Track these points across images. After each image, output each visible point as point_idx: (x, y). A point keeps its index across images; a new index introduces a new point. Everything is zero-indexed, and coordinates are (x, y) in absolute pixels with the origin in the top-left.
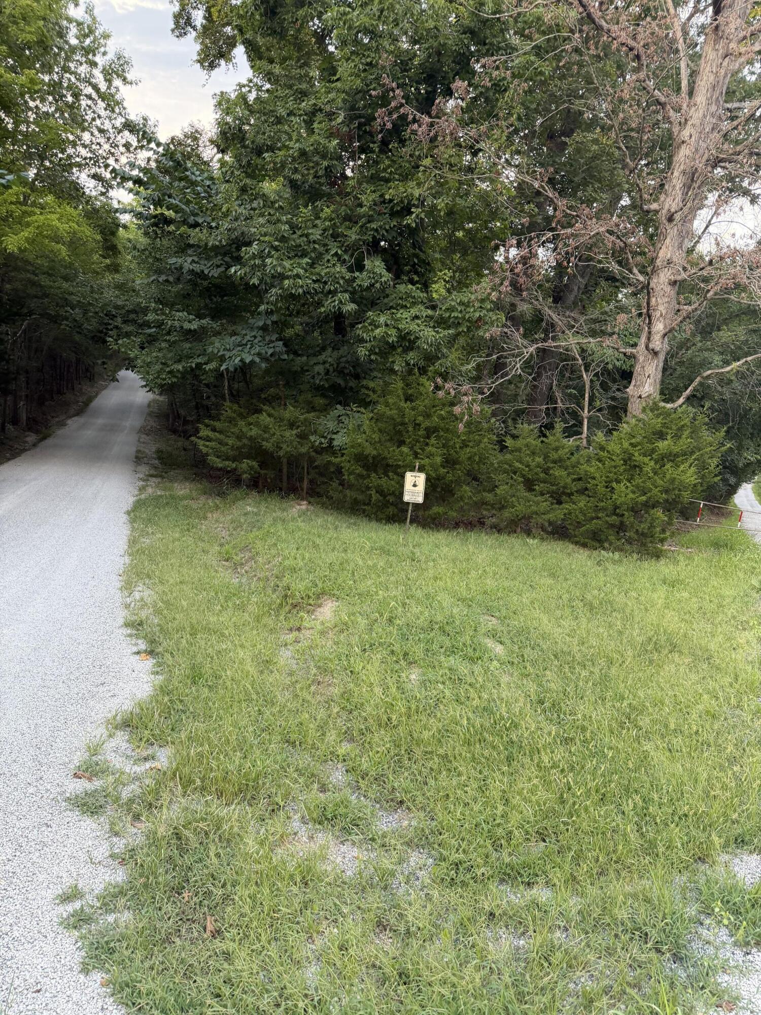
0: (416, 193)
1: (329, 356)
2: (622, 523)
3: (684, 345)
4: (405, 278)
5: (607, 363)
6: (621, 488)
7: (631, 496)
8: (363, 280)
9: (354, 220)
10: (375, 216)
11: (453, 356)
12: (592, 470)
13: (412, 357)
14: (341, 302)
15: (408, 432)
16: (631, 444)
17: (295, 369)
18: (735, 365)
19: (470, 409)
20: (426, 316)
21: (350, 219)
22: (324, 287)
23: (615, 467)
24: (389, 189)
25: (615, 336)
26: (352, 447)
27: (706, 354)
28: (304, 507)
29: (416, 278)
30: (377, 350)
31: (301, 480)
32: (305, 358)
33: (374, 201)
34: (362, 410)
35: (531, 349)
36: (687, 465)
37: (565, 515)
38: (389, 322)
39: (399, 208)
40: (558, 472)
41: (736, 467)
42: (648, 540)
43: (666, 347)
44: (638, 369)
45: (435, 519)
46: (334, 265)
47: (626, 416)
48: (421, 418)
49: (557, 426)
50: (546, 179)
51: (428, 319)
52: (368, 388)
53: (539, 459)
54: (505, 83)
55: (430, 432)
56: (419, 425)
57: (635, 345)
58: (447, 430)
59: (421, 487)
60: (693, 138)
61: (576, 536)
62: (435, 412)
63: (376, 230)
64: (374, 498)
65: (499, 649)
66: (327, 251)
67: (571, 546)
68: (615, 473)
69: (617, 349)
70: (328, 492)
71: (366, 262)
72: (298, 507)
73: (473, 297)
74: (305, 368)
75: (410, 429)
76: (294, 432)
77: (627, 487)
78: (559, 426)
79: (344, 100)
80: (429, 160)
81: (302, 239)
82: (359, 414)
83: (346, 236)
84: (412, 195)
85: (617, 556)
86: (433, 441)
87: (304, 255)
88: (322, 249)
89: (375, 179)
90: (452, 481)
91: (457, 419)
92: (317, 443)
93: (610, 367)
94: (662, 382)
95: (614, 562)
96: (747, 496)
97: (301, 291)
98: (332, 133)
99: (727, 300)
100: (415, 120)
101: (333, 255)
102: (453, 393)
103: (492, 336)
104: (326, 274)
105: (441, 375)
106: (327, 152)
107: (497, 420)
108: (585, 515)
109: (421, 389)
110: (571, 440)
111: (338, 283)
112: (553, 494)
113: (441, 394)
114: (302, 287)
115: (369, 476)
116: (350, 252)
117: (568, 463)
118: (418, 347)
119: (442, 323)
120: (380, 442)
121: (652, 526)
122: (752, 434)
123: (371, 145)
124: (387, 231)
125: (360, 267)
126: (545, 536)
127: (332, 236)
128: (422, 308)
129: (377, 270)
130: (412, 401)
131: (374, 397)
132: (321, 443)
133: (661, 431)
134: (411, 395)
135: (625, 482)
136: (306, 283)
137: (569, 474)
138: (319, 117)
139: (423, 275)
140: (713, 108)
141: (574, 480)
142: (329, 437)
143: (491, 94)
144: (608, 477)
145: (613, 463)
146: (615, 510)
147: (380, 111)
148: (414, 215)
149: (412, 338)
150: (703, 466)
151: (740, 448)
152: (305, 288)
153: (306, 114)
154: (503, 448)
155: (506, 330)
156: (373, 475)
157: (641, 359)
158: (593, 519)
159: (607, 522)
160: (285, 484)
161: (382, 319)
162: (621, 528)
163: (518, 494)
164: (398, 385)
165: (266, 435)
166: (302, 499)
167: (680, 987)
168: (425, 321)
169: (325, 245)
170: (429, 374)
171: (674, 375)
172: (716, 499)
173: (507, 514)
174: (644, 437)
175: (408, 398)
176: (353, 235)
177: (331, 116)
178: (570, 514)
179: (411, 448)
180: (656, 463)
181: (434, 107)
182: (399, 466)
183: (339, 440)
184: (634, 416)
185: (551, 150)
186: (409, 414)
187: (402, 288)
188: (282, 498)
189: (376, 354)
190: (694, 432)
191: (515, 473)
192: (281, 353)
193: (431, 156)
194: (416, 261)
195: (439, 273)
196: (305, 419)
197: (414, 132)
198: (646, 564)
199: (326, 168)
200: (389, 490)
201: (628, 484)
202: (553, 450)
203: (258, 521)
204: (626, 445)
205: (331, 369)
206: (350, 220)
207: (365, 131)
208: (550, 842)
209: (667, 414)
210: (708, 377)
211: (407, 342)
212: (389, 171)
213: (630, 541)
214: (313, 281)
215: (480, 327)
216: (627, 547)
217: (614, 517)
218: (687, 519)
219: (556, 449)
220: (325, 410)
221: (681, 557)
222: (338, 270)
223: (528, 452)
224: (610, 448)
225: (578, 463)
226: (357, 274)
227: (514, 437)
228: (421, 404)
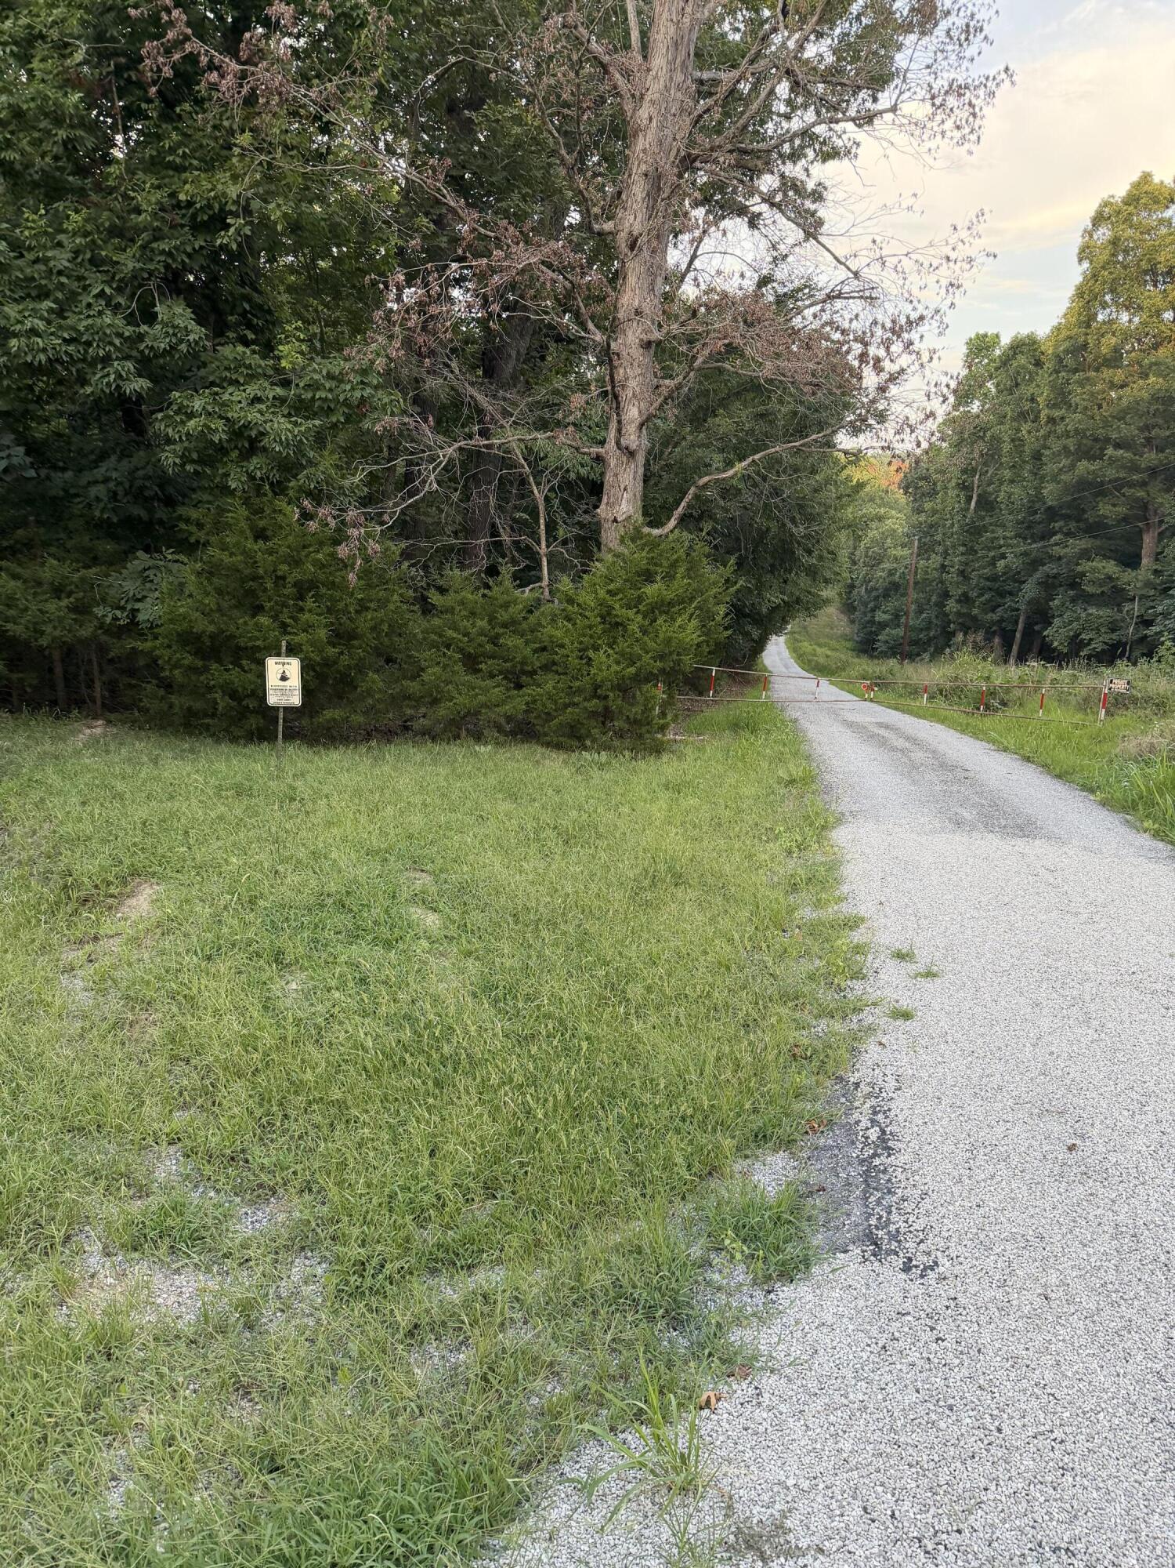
0: (233, 191)
1: (113, 469)
2: (606, 708)
3: (670, 440)
4: (231, 335)
5: (568, 471)
6: (599, 657)
7: (615, 668)
8: (155, 339)
9: (128, 235)
10: (166, 229)
11: (326, 463)
12: (559, 633)
13: (257, 465)
14: (121, 376)
15: (265, 590)
16: (609, 592)
17: (53, 493)
18: (739, 467)
19: (362, 549)
20: (274, 398)
21: (120, 233)
22: (86, 351)
23: (590, 627)
24: (185, 182)
25: (571, 428)
26: (171, 621)
27: (700, 452)
28: (98, 731)
29: (251, 336)
30: (195, 456)
31: (90, 685)
32: (69, 475)
33: (159, 203)
34: (182, 557)
35: (450, 450)
36: (686, 616)
37: (527, 703)
38: (210, 408)
39: (206, 218)
40: (511, 641)
41: (759, 613)
42: (644, 729)
43: (645, 443)
44: (609, 478)
45: (329, 729)
46: (100, 313)
47: (599, 549)
48: (284, 567)
49: (503, 570)
50: (442, 177)
51: (277, 403)
52: (188, 521)
53: (482, 623)
54: (361, 12)
55: (302, 590)
56: (283, 578)
57: (602, 443)
58: (333, 585)
59: (295, 681)
60: (654, 121)
61: (546, 735)
62: (307, 556)
63: (170, 254)
64: (221, 705)
65: (432, 920)
66: (85, 288)
67: (540, 750)
68: (591, 637)
69: (577, 449)
70: (141, 700)
71: (158, 309)
72: (88, 731)
73: (348, 365)
74: (72, 491)
75: (269, 585)
76: (65, 602)
77: (609, 656)
78: (507, 570)
79: (83, 22)
80: (247, 135)
81: (36, 267)
82: (176, 565)
83: (118, 263)
84: (224, 194)
85: (604, 756)
86: (309, 603)
87: (43, 295)
88: (75, 286)
89: (156, 165)
90: (349, 667)
91: (346, 566)
92: (108, 620)
93: (573, 476)
94: (645, 497)
95: (601, 767)
96: (779, 654)
97: (42, 357)
98: (68, 80)
99: (720, 371)
100: (212, 66)
101: (97, 296)
102: (333, 523)
103: (385, 428)
104: (87, 328)
105: (309, 494)
106: (63, 114)
107: (413, 565)
108: (556, 703)
109: (280, 518)
110: (527, 590)
111: (111, 343)
112: (506, 675)
113: (313, 526)
114: (44, 350)
115: (206, 669)
116: (128, 291)
117: (525, 626)
118: (265, 449)
119: (301, 408)
120: (219, 610)
121: (647, 709)
122: (772, 566)
123: (144, 106)
124: (189, 256)
125: (150, 318)
126: (502, 739)
127: (91, 261)
128: (266, 384)
129: (178, 321)
130: (266, 539)
131: (202, 536)
132: (116, 619)
133: (648, 570)
134: (264, 529)
135: (605, 648)
136: (49, 344)
137: (527, 643)
138: (41, 49)
139: (262, 331)
140: (679, 77)
141: (535, 651)
142: (129, 607)
143: (341, 31)
144: (581, 643)
145: (587, 622)
146: (596, 691)
147: (149, 46)
148: (232, 230)
149: (253, 433)
150: (706, 616)
151: (760, 586)
152: (50, 353)
153: (16, 43)
154: (427, 608)
155: (407, 420)
156: (215, 666)
157: (613, 462)
158: (566, 706)
159: (586, 708)
160: (61, 693)
161: (197, 404)
162: (606, 716)
163: (456, 678)
164: (238, 513)
165: (12, 612)
166: (95, 718)
167: (679, 1363)
168: (274, 406)
169: (80, 278)
170: (291, 493)
171: (661, 486)
172: (737, 661)
173: (443, 711)
174: (626, 581)
175: (260, 535)
176: (128, 262)
177: (63, 48)
178: (535, 702)
179: (275, 618)
180: (644, 618)
181: (242, 45)
182: (258, 649)
183: (148, 612)
184: (610, 550)
185: (453, 130)
186: (265, 562)
187: (226, 351)
188: (58, 718)
189: (193, 462)
190: (692, 569)
191: (448, 647)
192: (22, 467)
193: (251, 130)
194: (247, 306)
195: (287, 328)
196: (83, 580)
197: (214, 87)
198: (642, 765)
199: (65, 143)
200: (245, 688)
201: (610, 651)
202: (501, 606)
203: (11, 763)
204: (602, 593)
205: (120, 491)
206: (121, 235)
207: (129, 80)
208: (503, 1197)
209: (654, 544)
210: (705, 486)
211: (246, 440)
212: (180, 152)
213: (620, 735)
214: (65, 340)
215: (365, 415)
216: (616, 743)
217: (595, 701)
218: (701, 694)
219: (506, 606)
220: (117, 561)
221: (689, 750)
222: (108, 321)
223: (464, 613)
224: (581, 600)
225: (540, 624)
226: (144, 328)
227: (442, 590)
228: (282, 544)
